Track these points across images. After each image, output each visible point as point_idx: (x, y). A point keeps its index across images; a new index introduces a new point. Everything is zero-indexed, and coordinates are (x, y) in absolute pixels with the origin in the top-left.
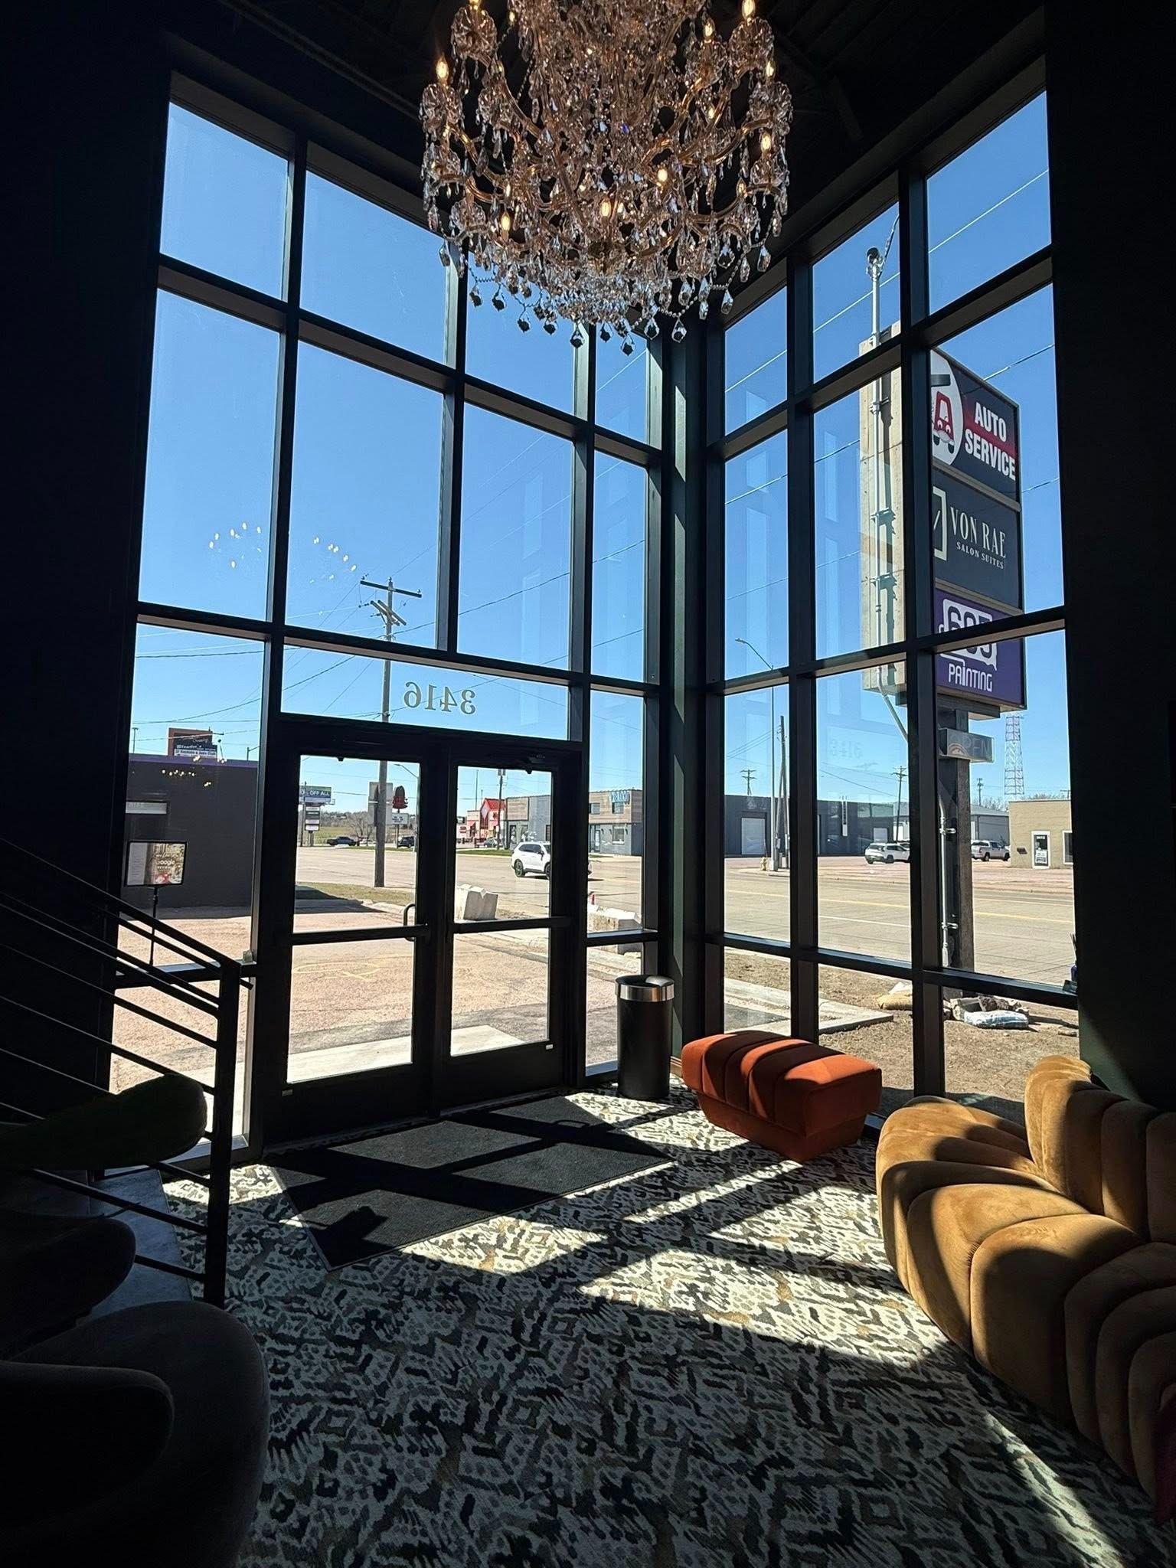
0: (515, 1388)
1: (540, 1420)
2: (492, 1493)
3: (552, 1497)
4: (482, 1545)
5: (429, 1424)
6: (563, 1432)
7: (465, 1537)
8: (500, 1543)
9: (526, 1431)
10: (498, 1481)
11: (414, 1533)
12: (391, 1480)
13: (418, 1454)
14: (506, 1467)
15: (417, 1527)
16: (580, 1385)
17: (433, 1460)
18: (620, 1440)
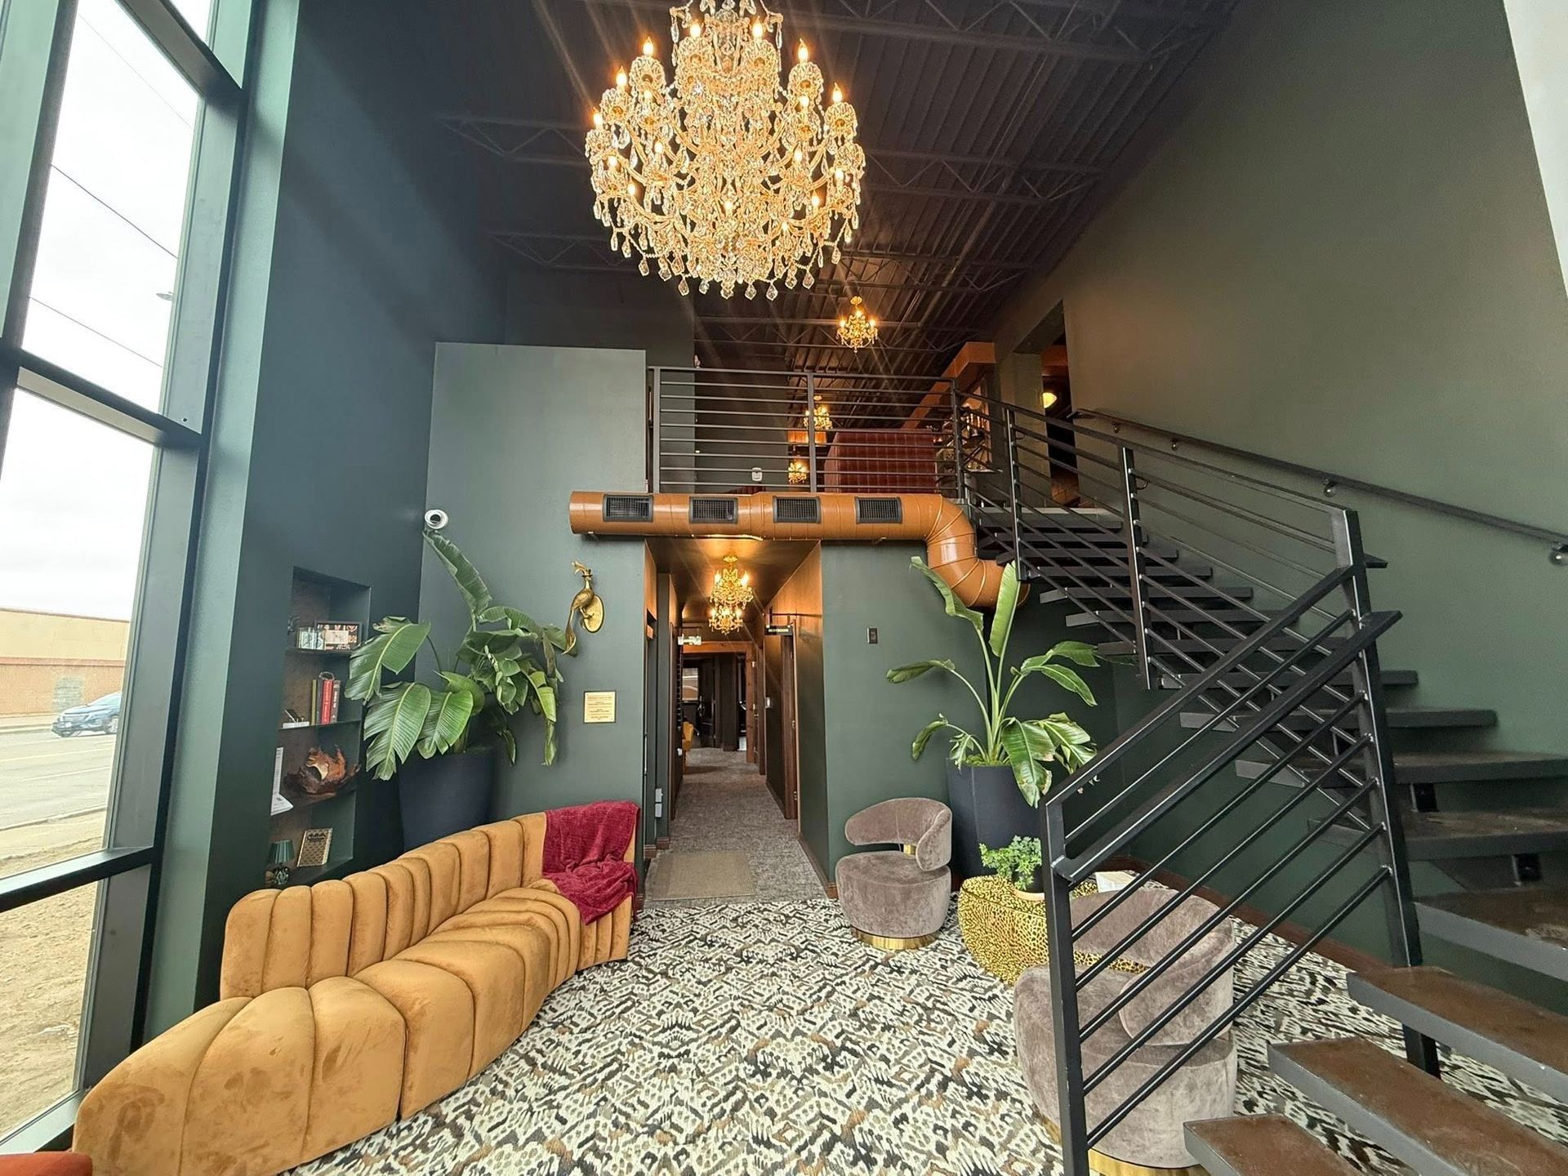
0: (786, 1156)
1: (781, 1125)
2: (833, 1095)
3: (800, 1081)
4: (848, 1075)
5: (863, 1152)
6: (771, 1113)
7: (856, 1080)
8: (839, 1072)
9: (795, 1122)
10: (828, 1100)
11: (885, 1091)
12: (897, 1123)
13: (876, 1133)
14: (819, 1105)
15: (883, 1094)
16: (735, 1139)
17: (866, 1126)
18: (739, 1095)
